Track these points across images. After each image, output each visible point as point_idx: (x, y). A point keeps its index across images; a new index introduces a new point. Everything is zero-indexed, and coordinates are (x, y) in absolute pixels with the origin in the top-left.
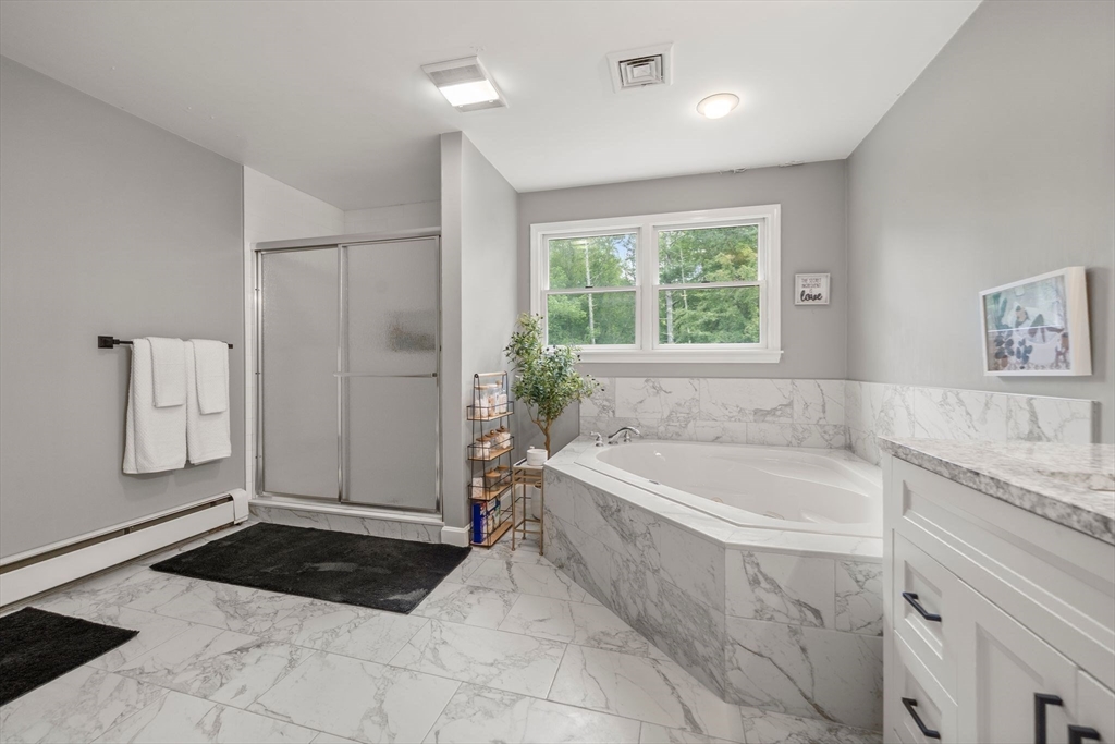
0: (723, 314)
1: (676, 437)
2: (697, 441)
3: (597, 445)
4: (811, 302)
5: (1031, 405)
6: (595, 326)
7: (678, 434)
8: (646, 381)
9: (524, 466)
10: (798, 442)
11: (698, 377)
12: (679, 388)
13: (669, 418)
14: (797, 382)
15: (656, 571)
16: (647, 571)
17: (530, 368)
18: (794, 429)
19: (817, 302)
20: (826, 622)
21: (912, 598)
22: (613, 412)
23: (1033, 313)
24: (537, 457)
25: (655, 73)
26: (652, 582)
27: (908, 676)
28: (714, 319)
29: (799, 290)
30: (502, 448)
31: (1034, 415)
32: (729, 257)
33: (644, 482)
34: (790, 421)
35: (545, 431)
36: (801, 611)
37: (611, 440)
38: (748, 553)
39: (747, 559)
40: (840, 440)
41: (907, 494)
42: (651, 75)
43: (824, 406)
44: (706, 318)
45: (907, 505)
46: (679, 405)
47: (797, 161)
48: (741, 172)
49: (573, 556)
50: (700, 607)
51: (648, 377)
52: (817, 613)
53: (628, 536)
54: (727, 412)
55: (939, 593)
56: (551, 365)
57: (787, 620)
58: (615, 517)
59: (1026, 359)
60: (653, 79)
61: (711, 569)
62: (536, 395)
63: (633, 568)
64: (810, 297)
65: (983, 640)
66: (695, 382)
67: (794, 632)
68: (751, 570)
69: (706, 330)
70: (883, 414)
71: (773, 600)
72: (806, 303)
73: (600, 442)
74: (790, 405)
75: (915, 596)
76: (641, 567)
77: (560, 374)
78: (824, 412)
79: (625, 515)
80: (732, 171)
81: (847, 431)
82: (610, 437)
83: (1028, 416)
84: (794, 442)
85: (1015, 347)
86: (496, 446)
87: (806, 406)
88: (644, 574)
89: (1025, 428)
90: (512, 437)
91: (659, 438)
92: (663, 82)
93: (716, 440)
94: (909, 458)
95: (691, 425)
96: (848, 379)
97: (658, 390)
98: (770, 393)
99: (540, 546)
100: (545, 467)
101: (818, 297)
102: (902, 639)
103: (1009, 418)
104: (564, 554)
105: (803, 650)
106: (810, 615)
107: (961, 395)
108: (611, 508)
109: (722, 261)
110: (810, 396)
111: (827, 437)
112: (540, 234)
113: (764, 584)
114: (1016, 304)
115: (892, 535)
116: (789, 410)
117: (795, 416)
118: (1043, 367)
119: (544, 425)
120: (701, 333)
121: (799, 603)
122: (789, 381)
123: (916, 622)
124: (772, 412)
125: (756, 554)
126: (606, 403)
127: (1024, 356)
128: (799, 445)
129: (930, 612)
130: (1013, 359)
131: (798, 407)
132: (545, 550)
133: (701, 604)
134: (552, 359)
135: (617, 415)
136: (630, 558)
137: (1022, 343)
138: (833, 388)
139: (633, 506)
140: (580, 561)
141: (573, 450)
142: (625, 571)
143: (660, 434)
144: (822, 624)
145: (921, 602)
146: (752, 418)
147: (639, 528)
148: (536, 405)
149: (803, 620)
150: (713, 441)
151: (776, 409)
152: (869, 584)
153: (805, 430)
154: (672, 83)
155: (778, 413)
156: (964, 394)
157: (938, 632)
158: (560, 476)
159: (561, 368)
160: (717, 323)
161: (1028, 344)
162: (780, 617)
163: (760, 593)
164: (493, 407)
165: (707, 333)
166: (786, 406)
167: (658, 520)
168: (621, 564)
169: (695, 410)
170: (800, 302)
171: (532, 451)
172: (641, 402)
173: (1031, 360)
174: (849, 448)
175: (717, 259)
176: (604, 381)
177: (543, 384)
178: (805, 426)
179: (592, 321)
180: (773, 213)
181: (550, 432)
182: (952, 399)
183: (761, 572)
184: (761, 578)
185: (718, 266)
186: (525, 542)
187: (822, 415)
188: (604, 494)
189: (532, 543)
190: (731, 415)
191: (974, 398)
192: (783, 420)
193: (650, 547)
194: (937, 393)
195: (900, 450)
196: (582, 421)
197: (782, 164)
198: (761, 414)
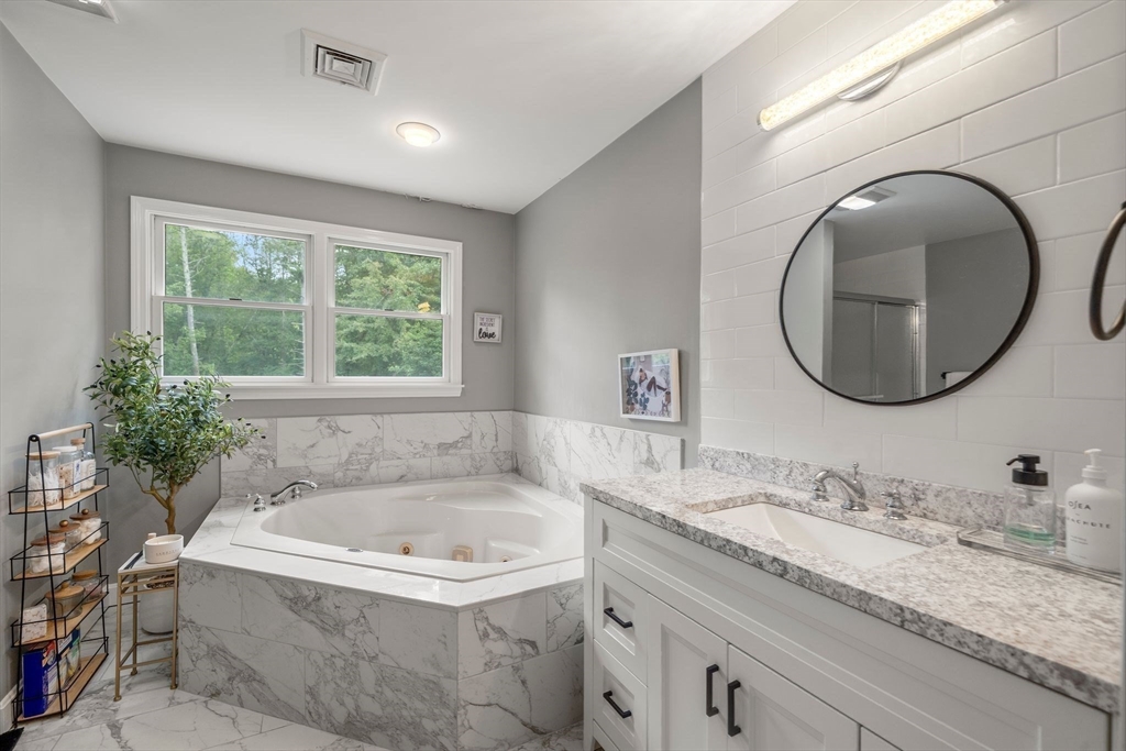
0: (371, 325)
1: (356, 482)
2: (380, 483)
3: (256, 510)
4: (486, 340)
5: (648, 440)
6: (197, 327)
7: (359, 479)
8: (319, 421)
9: (140, 565)
10: (476, 472)
11: (381, 414)
12: (360, 428)
13: (348, 462)
14: (476, 414)
15: (373, 659)
16: (361, 662)
17: (140, 416)
18: (473, 459)
19: (491, 340)
20: (540, 649)
21: (609, 612)
22: (274, 461)
23: (650, 375)
24: (164, 548)
25: (359, 77)
26: (367, 673)
27: (606, 674)
28: (361, 330)
29: (478, 327)
30: (87, 545)
31: (650, 447)
32: (377, 264)
33: (341, 552)
34: (469, 451)
35: (167, 504)
36: (522, 648)
37: (275, 499)
38: (479, 609)
39: (478, 616)
40: (508, 464)
41: (605, 529)
42: (354, 75)
43: (496, 435)
44: (351, 329)
45: (605, 539)
46: (359, 445)
47: (477, 205)
48: (426, 201)
49: (238, 674)
50: (430, 681)
51: (321, 416)
52: (533, 644)
53: (333, 628)
54: (411, 449)
55: (632, 605)
56: (180, 409)
57: (510, 661)
58: (313, 607)
59: (645, 407)
60: (356, 82)
61: (443, 639)
62: (150, 451)
63: (339, 663)
64: (486, 335)
65: (665, 635)
66: (379, 419)
67: (516, 669)
68: (481, 626)
69: (352, 341)
70: (545, 443)
71: (499, 647)
72: (483, 340)
73: (261, 505)
74: (469, 436)
75: (611, 610)
76: (353, 659)
77: (196, 422)
78: (497, 440)
79: (328, 603)
80: (418, 198)
81: (513, 456)
82: (273, 496)
83: (646, 447)
84: (473, 471)
85: (639, 397)
86: (75, 545)
87: (483, 437)
88: (357, 666)
89: (645, 456)
90: (105, 524)
91: (336, 486)
92: (367, 89)
93: (401, 479)
94: (609, 502)
95: (373, 467)
96: (515, 410)
97: (335, 430)
98: (451, 426)
99: (171, 675)
100: (182, 562)
101: (492, 335)
102: (600, 644)
103: (635, 449)
104: (220, 677)
105: (524, 682)
106: (528, 648)
107: (604, 431)
108: (303, 598)
109: (370, 268)
110: (486, 427)
111: (498, 463)
112: (148, 213)
113: (493, 635)
114: (640, 367)
115: (592, 563)
116: (469, 442)
117: (474, 447)
118: (655, 414)
119: (164, 494)
120: (346, 344)
121: (521, 641)
122: (469, 413)
123: (613, 630)
124: (454, 445)
125: (486, 609)
126: (262, 451)
127: (644, 404)
128: (477, 474)
129: (625, 621)
130: (637, 406)
131: (476, 438)
132: (181, 680)
133: (432, 678)
134: (182, 401)
135: (280, 464)
136: (334, 652)
137: (643, 395)
138: (503, 417)
139: (339, 590)
140: (251, 677)
141: (220, 525)
142: (328, 671)
143: (336, 481)
144: (538, 653)
145: (617, 613)
146: (436, 452)
147: (349, 613)
148: (150, 467)
149: (524, 655)
150: (398, 481)
151: (457, 442)
152: (571, 605)
153: (481, 459)
154: (376, 94)
155: (460, 445)
156: (607, 429)
157: (632, 636)
158: (211, 570)
159: (197, 413)
160: (364, 333)
161: (647, 396)
162: (505, 661)
163: (490, 645)
164: (71, 486)
165: (353, 345)
166: (466, 437)
167: (375, 599)
168: (322, 665)
169: (378, 450)
170: (477, 339)
171: (154, 541)
172: (312, 446)
173: (648, 408)
174: (516, 470)
175: (364, 265)
176: (261, 423)
177: (167, 437)
178: (481, 455)
179: (191, 320)
180: (455, 249)
181: (173, 504)
182: (598, 432)
183: (489, 624)
184: (489, 630)
185: (364, 273)
186: (137, 678)
187: (495, 444)
188: (292, 583)
189: (152, 675)
190: (415, 451)
191: (612, 432)
192: (464, 451)
193: (365, 632)
194: (587, 427)
195: (601, 495)
196: (224, 479)
197: (465, 204)
198: (444, 448)
